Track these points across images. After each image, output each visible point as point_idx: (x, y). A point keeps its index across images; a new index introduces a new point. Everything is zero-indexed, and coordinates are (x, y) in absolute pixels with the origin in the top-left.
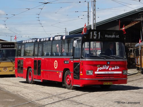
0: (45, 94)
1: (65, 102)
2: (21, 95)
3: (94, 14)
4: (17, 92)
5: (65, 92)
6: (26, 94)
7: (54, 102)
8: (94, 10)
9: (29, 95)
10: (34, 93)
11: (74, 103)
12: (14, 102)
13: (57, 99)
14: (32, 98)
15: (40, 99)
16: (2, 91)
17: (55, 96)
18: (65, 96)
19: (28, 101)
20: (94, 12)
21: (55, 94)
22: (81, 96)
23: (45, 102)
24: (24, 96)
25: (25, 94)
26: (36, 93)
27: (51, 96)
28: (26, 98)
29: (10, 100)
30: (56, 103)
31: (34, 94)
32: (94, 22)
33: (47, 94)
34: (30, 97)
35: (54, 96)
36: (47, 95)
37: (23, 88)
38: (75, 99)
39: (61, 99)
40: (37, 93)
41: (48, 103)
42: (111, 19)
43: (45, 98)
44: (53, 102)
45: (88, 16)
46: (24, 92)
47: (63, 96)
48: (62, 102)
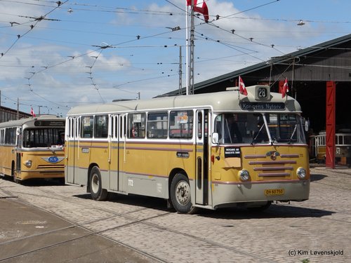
0: (101, 212)
1: (138, 227)
2: (58, 213)
3: (190, 68)
4: (51, 207)
6: (68, 210)
7: (118, 225)
8: (192, 61)
9: (72, 212)
10: (82, 209)
11: (153, 229)
13: (123, 221)
14: (77, 218)
15: (92, 221)
16: (24, 205)
17: (120, 215)
18: (138, 215)
19: (70, 224)
20: (190, 65)
21: (120, 212)
23: (101, 227)
24: (63, 215)
25: (66, 212)
26: (85, 210)
27: (113, 215)
28: (68, 218)
29: (38, 222)
30: (122, 229)
31: (82, 211)
32: (191, 84)
33: (105, 211)
34: (75, 217)
35: (118, 215)
36: (105, 213)
38: (157, 221)
39: (131, 222)
40: (87, 210)
41: (107, 228)
43: (102, 220)
44: (116, 226)
46: (64, 208)
47: (134, 215)
48: (132, 226)
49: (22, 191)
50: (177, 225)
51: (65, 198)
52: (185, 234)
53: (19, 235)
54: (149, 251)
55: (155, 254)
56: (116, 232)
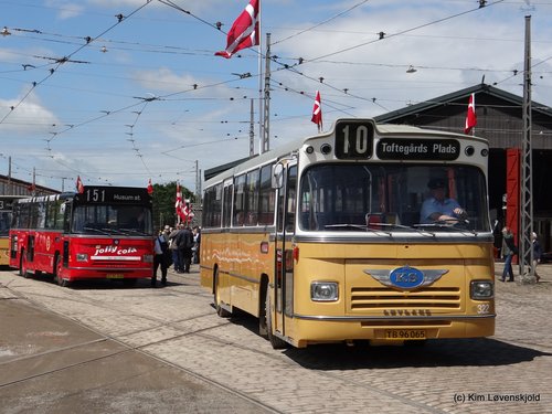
0: (143, 320)
1: (191, 341)
2: (84, 321)
3: (265, 129)
4: (75, 314)
6: (98, 318)
7: (165, 338)
8: (266, 118)
9: (103, 321)
10: (117, 317)
11: (212, 343)
12: (66, 338)
13: (171, 333)
14: (111, 328)
15: (130, 332)
16: (38, 310)
17: (168, 325)
18: (191, 324)
19: (101, 337)
20: (264, 124)
21: (168, 320)
23: (142, 340)
24: (91, 324)
25: (95, 320)
26: (121, 317)
27: (158, 325)
28: (98, 328)
29: (58, 334)
30: (170, 342)
31: (117, 319)
33: (148, 319)
34: (107, 326)
35: (166, 325)
36: (148, 322)
38: (217, 332)
39: (182, 333)
40: (125, 317)
41: (149, 342)
43: (144, 330)
44: (162, 339)
45: (252, 132)
46: (93, 315)
47: (187, 324)
48: (183, 339)
49: (37, 292)
51: (94, 301)
52: (254, 351)
53: (31, 350)
54: (205, 373)
55: (212, 377)
56: (162, 346)
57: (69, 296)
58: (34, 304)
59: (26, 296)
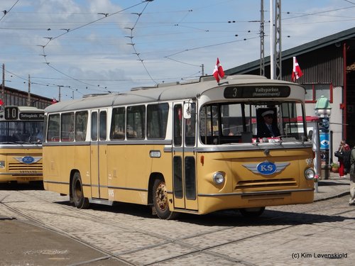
0: (147, 237)
1: (199, 259)
2: (85, 238)
3: (276, 28)
4: (75, 231)
5: (199, 232)
6: (99, 235)
7: (171, 256)
8: (278, 17)
9: (104, 238)
10: (119, 234)
11: (222, 261)
12: (65, 256)
13: (178, 250)
14: (112, 246)
15: (132, 250)
16: (36, 228)
17: (173, 242)
18: (198, 242)
19: (102, 255)
20: (276, 22)
21: (174, 237)
22: (240, 244)
23: (146, 258)
24: (91, 242)
25: (95, 237)
26: (124, 234)
27: (163, 242)
28: (99, 245)
29: (56, 252)
30: (176, 261)
31: (119, 236)
32: (278, 50)
33: (152, 236)
34: (108, 244)
35: (171, 241)
36: (152, 239)
37: (89, 222)
38: (227, 250)
39: (189, 251)
40: (128, 234)
41: (154, 261)
42: (321, 42)
43: (148, 248)
44: (167, 257)
45: (262, 32)
46: (93, 232)
47: (193, 241)
48: (191, 257)
49: (35, 208)
50: (256, 256)
51: (95, 217)
57: (68, 212)
58: (31, 220)
59: (24, 212)
